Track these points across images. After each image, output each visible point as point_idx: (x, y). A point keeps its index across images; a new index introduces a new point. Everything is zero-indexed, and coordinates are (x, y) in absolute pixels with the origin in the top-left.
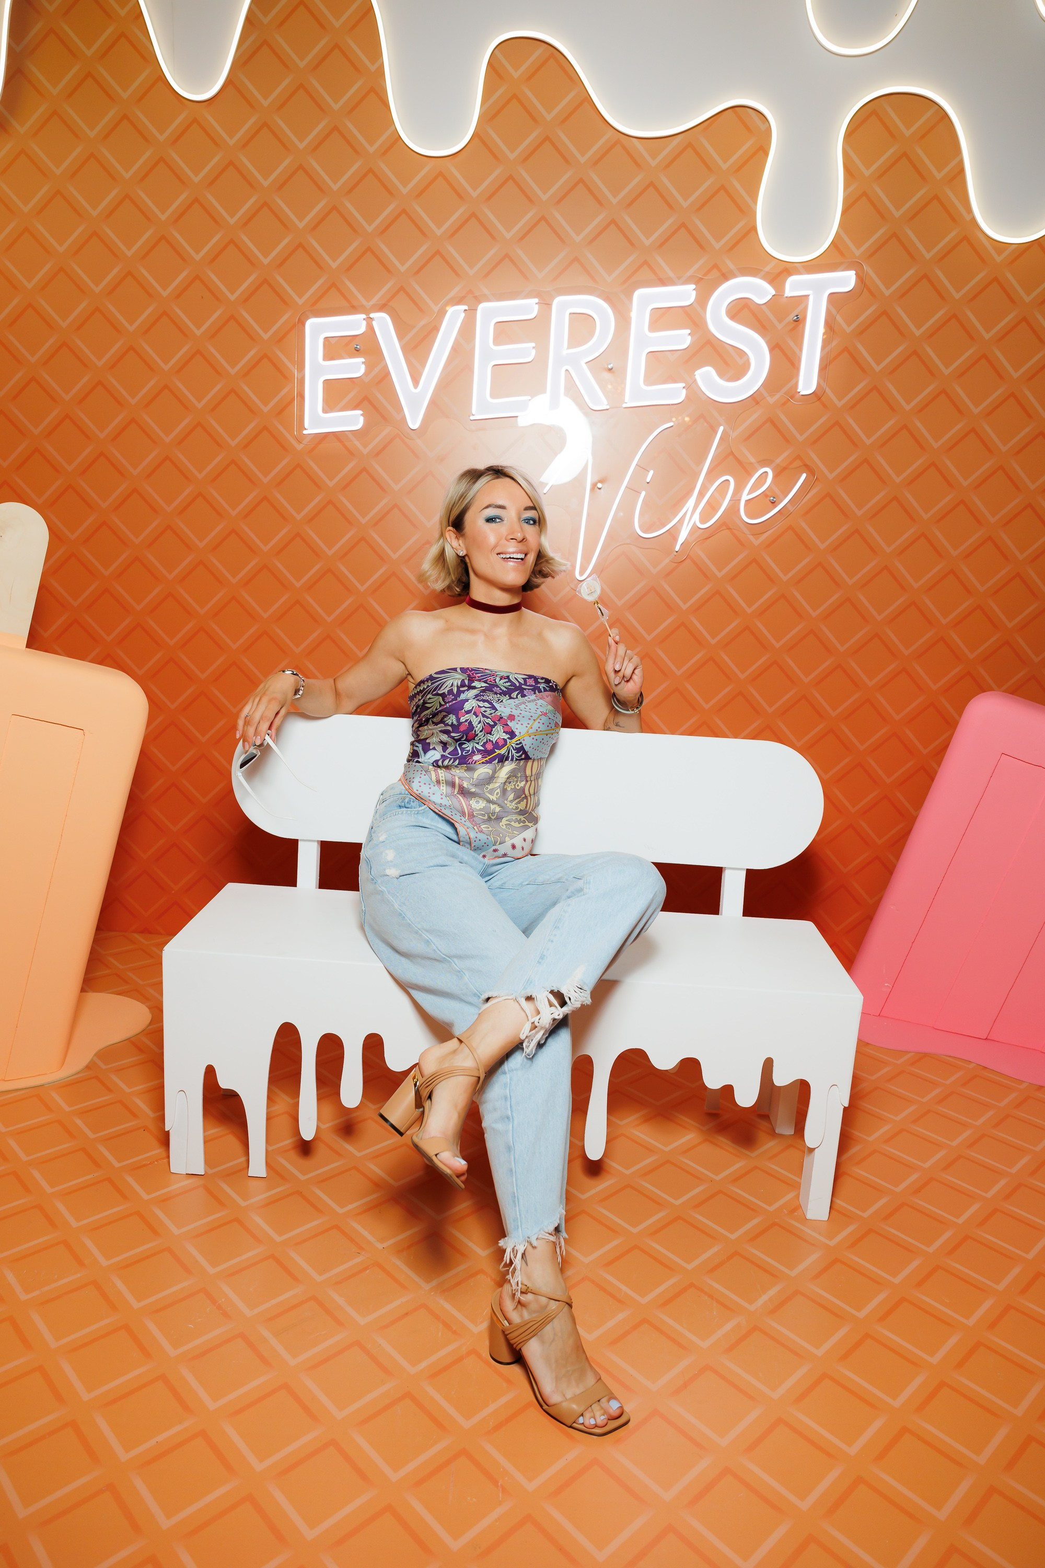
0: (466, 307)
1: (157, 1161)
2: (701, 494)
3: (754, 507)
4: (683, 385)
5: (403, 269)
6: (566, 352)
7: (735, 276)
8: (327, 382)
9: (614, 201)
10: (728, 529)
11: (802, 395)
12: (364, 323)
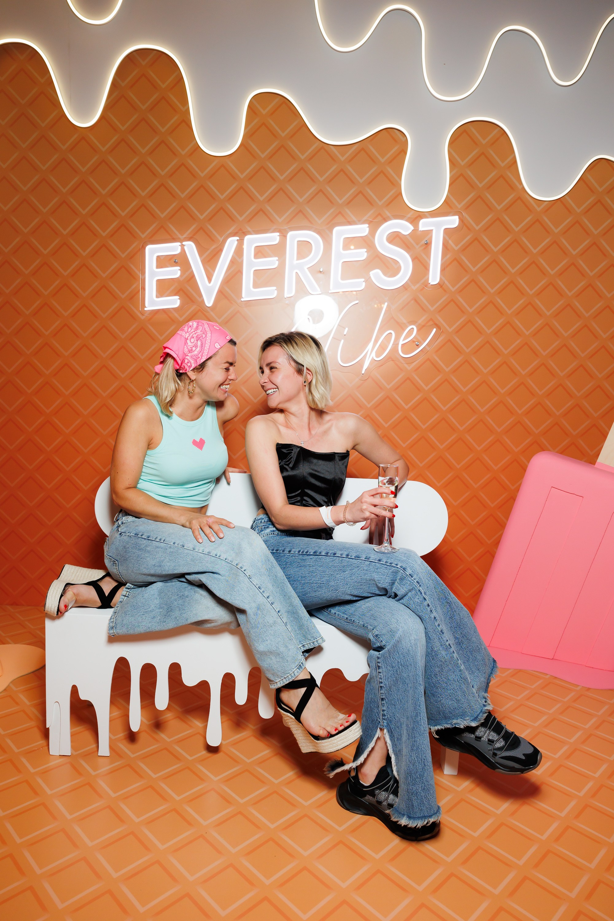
1: (42, 747)
2: (376, 341)
3: (407, 348)
4: (363, 280)
5: (202, 217)
6: (296, 262)
7: (390, 219)
8: (158, 281)
9: (321, 179)
10: (392, 361)
11: (432, 285)
12: (180, 248)
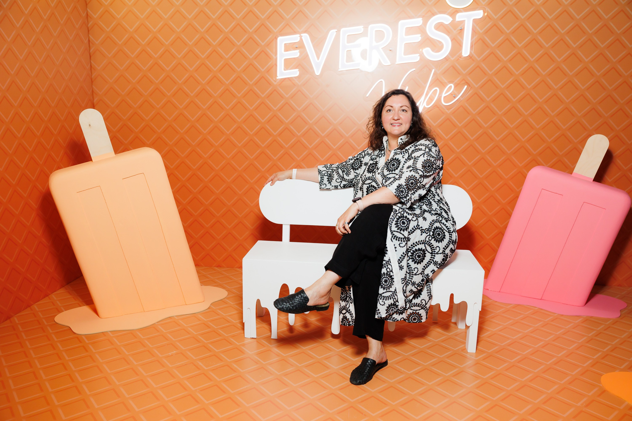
0: (336, 30)
1: (240, 334)
2: (427, 95)
3: (447, 99)
4: (418, 55)
5: (313, 17)
6: (374, 44)
7: (437, 14)
8: (286, 60)
10: (437, 107)
11: (464, 57)
12: (299, 38)
